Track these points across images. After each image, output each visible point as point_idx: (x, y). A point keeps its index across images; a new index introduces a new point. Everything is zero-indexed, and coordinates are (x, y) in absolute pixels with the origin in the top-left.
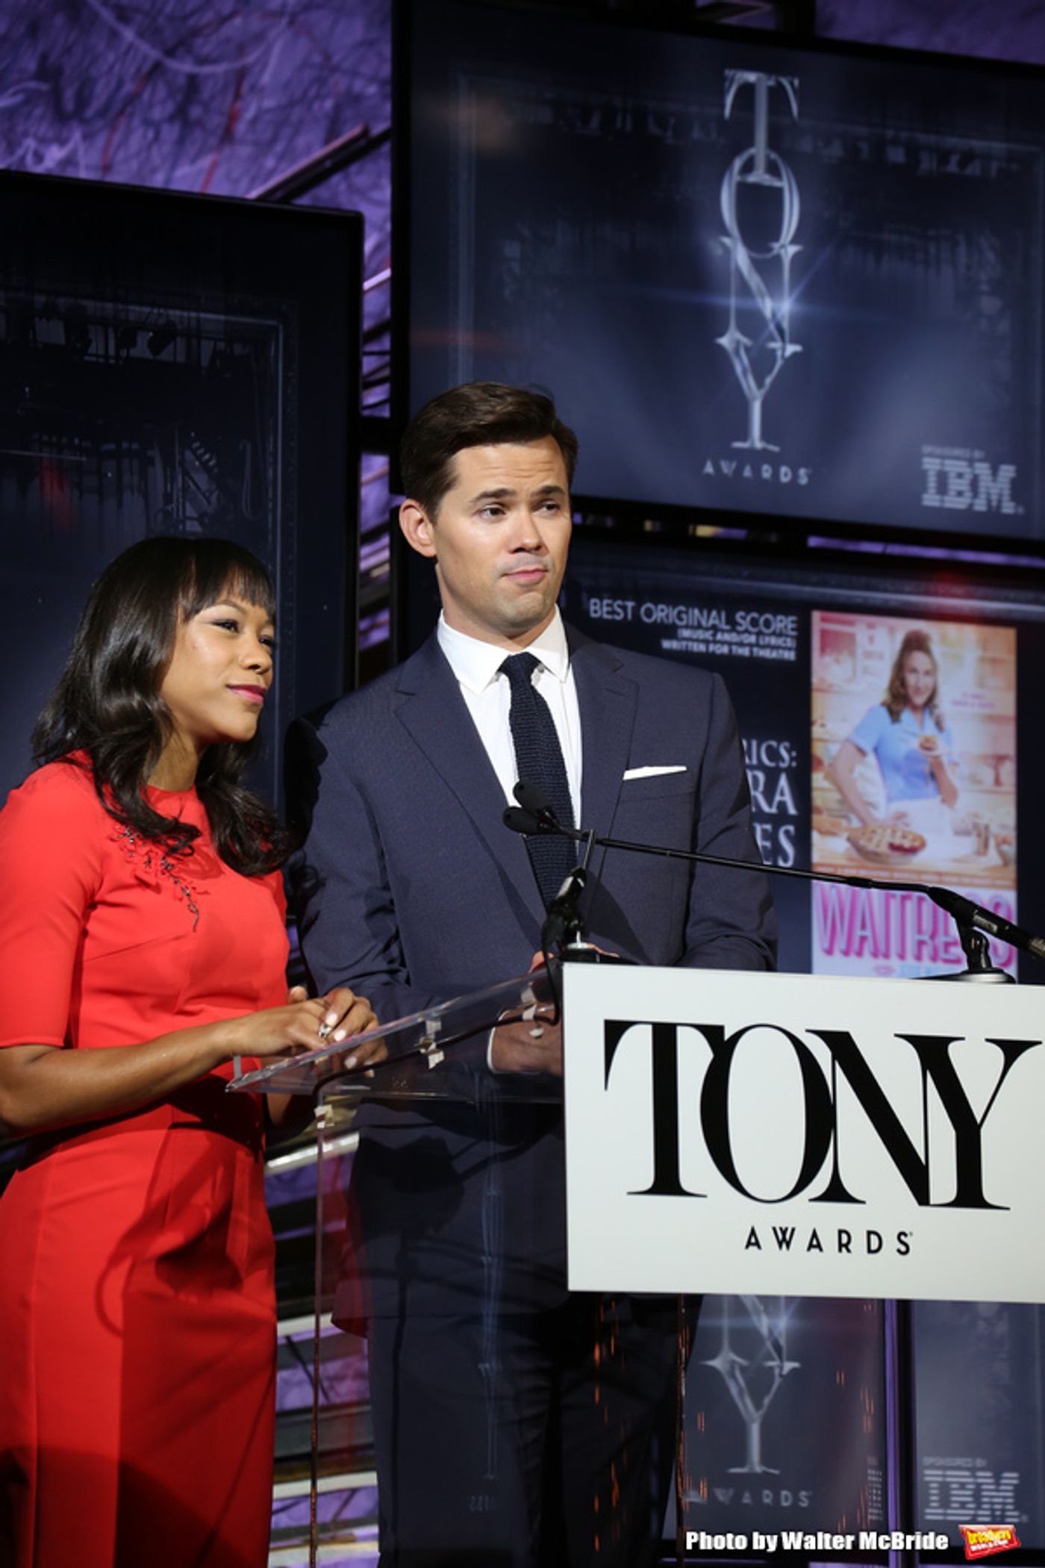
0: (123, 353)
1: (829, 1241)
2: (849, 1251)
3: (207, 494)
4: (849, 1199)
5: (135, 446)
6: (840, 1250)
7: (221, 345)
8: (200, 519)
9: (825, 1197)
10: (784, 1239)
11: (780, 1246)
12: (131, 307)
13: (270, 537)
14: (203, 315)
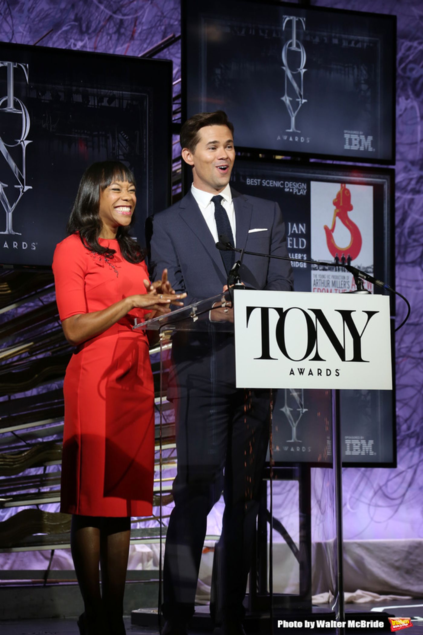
0: (100, 104)
1: (315, 372)
2: (321, 375)
3: (126, 147)
4: (320, 359)
5: (103, 133)
6: (318, 375)
7: (129, 102)
8: (123, 155)
9: (313, 359)
10: (301, 372)
11: (300, 374)
12: (102, 90)
13: (145, 161)
14: (124, 92)
